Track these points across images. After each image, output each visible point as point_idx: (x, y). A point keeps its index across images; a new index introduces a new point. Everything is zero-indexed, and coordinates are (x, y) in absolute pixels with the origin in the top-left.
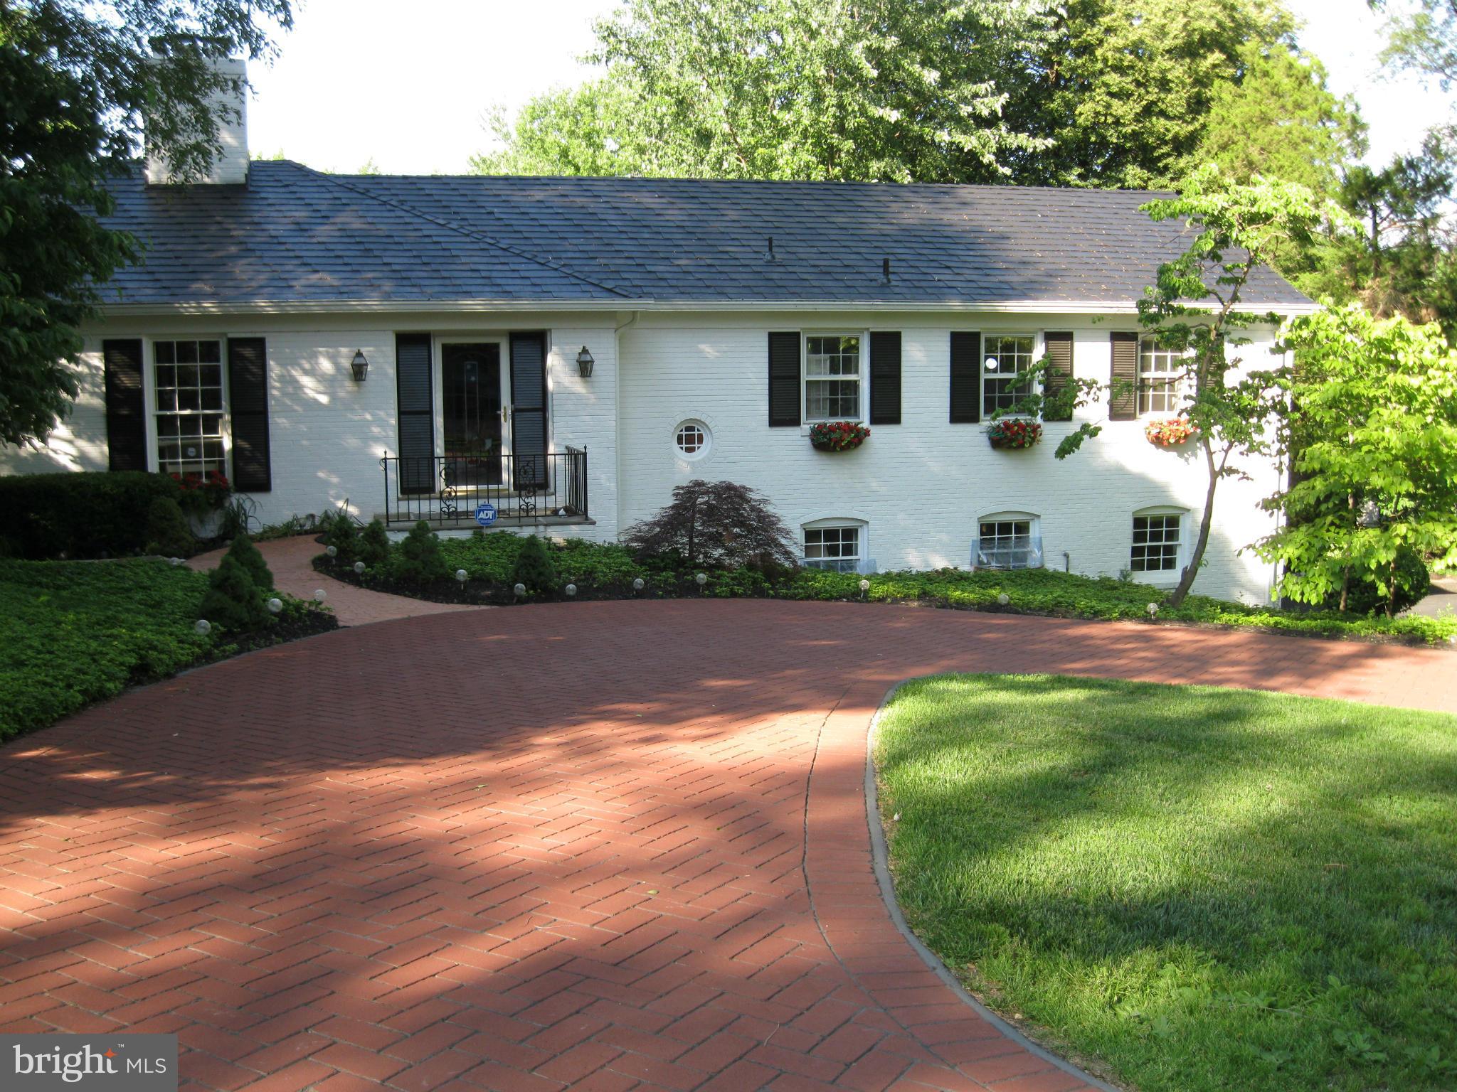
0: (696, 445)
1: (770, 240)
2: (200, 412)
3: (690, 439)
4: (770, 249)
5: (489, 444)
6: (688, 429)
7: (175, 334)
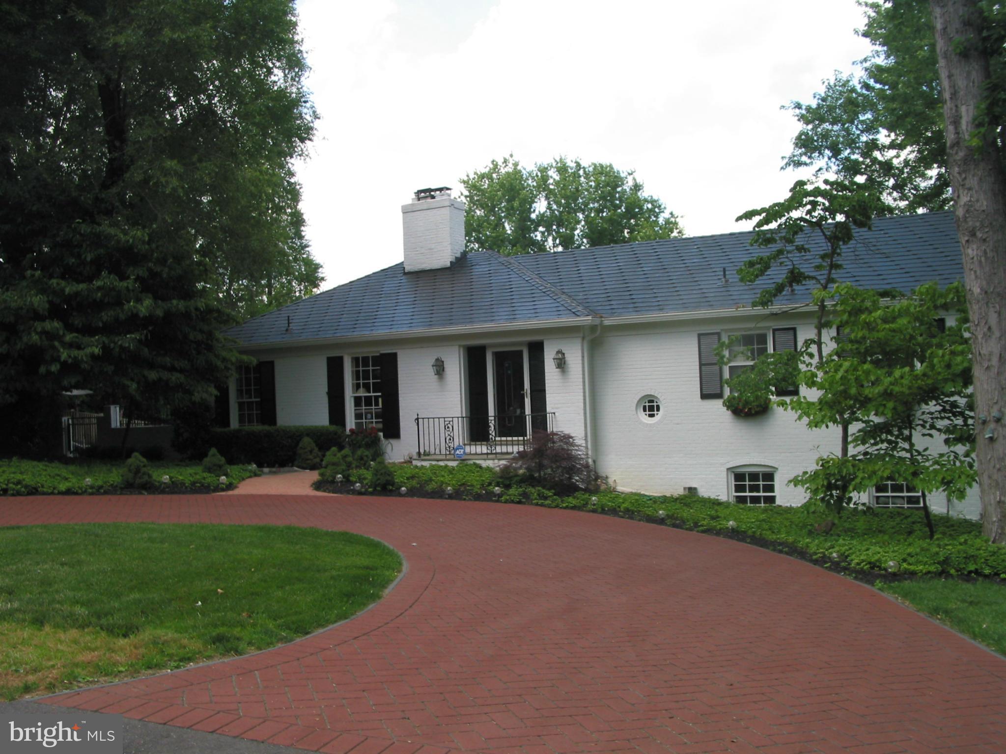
0: (655, 412)
1: (724, 271)
2: (372, 394)
3: (651, 408)
4: (725, 275)
5: (518, 411)
6: (650, 401)
7: (362, 352)
